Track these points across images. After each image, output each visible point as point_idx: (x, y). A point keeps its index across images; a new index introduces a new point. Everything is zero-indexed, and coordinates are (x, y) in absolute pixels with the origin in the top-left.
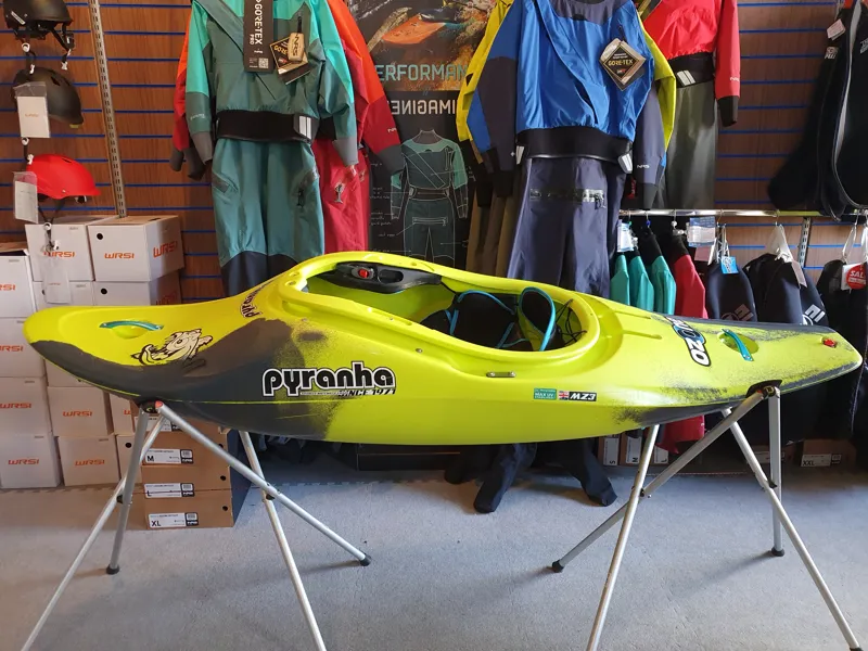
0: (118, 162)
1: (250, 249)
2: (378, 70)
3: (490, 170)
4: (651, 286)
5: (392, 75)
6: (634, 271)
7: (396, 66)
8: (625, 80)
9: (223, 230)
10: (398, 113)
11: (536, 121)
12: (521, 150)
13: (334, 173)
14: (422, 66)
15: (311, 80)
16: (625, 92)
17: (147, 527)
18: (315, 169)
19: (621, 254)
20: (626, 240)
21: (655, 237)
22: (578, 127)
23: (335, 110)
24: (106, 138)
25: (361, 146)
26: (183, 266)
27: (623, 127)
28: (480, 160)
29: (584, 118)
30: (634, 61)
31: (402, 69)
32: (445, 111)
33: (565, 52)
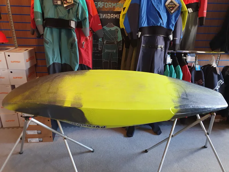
0: (14, 31)
1: (56, 62)
2: (96, 4)
3: (130, 39)
4: (175, 74)
5: (100, 6)
6: (171, 69)
7: (101, 3)
8: (172, 12)
9: (47, 56)
10: (101, 18)
11: (145, 24)
12: (140, 33)
13: (82, 38)
14: (109, 3)
15: (74, 9)
16: (172, 15)
17: (27, 142)
18: (76, 38)
19: (167, 64)
20: (169, 60)
21: (177, 59)
22: (158, 26)
23: (82, 19)
24: (9, 22)
25: (90, 29)
26: (36, 63)
27: (171, 26)
28: (127, 35)
29: (160, 24)
30: (176, 5)
31: (103, 4)
32: (116, 18)
33: (154, 2)
